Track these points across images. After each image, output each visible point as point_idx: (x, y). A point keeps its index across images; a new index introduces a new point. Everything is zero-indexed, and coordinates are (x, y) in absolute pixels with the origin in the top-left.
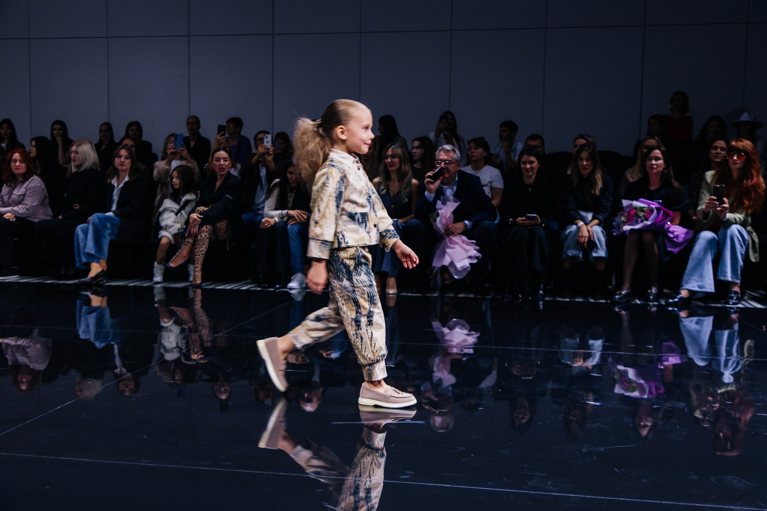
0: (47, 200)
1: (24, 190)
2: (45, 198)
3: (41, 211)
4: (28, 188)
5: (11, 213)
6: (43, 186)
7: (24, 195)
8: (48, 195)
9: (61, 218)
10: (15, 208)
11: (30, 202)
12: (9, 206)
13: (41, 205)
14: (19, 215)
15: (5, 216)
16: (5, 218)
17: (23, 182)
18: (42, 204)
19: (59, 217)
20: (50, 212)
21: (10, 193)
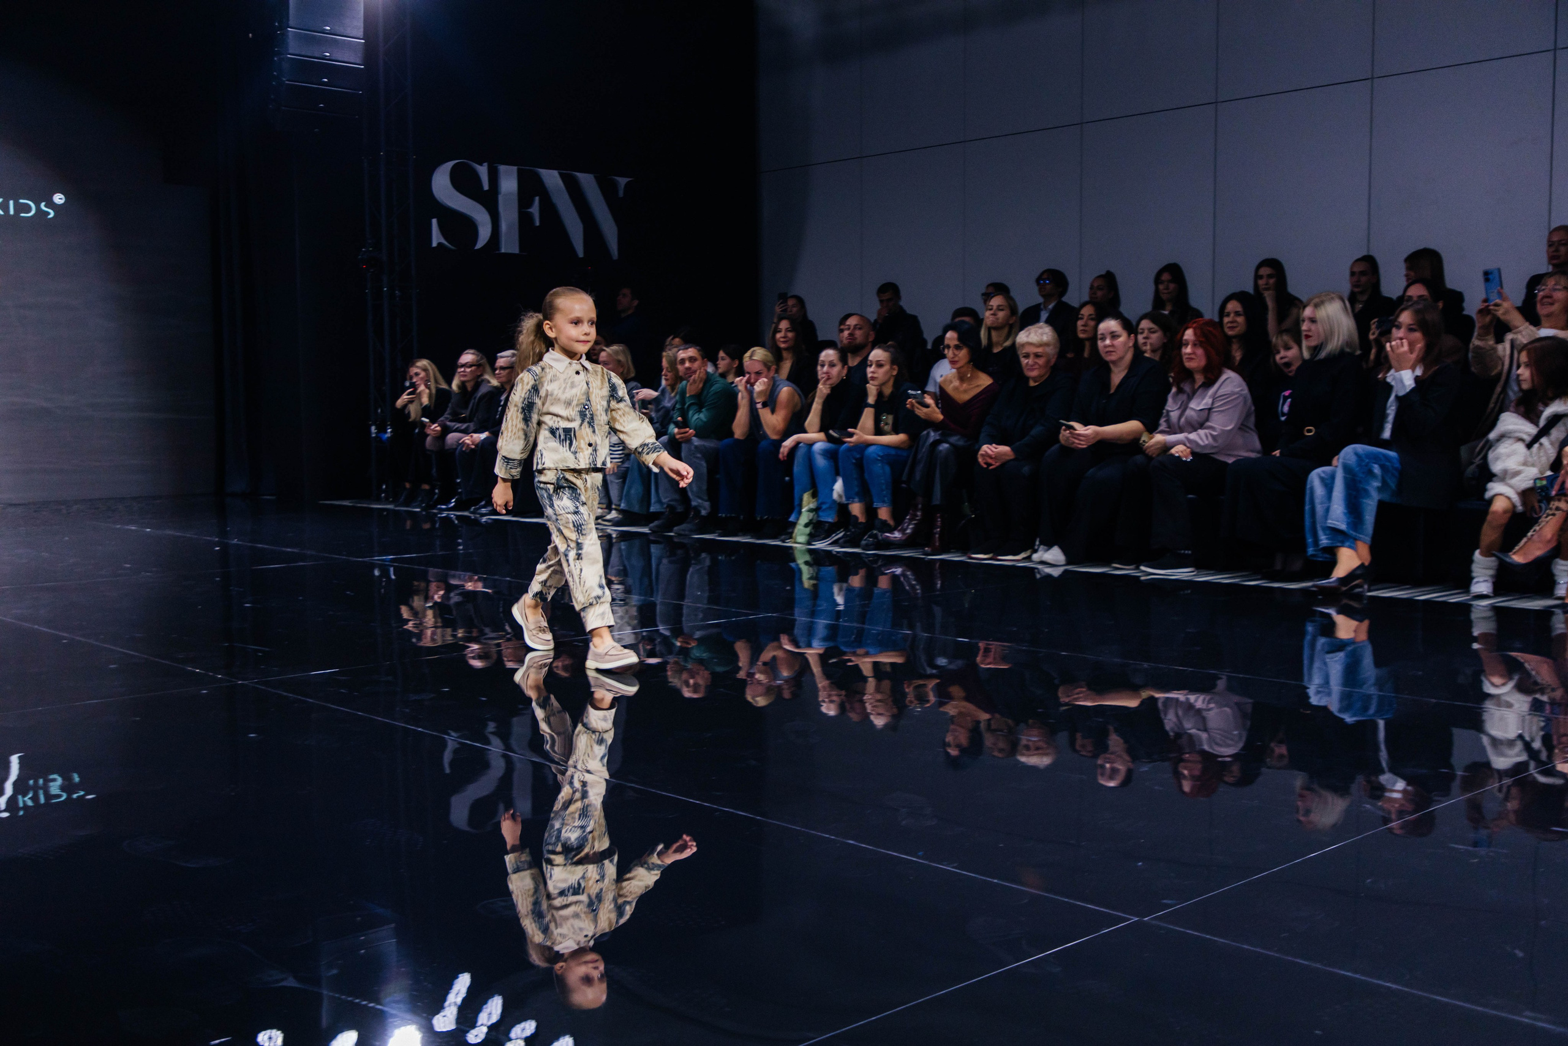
0: (1252, 419)
1: (1210, 401)
2: (1248, 416)
3: (1240, 441)
4: (1216, 396)
5: (1185, 445)
6: (1246, 391)
7: (1210, 409)
8: (1253, 408)
9: (1278, 455)
10: (1193, 436)
11: (1223, 423)
12: (1181, 431)
13: (1240, 428)
14: (1198, 450)
15: (1173, 451)
16: (1172, 455)
17: (1208, 383)
18: (1242, 427)
19: (1274, 453)
20: (1257, 444)
21: (1184, 408)
